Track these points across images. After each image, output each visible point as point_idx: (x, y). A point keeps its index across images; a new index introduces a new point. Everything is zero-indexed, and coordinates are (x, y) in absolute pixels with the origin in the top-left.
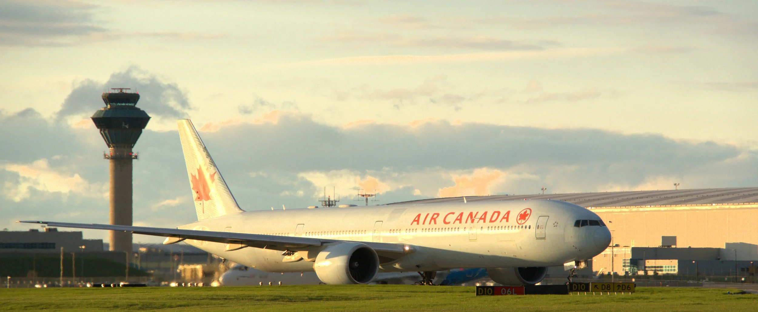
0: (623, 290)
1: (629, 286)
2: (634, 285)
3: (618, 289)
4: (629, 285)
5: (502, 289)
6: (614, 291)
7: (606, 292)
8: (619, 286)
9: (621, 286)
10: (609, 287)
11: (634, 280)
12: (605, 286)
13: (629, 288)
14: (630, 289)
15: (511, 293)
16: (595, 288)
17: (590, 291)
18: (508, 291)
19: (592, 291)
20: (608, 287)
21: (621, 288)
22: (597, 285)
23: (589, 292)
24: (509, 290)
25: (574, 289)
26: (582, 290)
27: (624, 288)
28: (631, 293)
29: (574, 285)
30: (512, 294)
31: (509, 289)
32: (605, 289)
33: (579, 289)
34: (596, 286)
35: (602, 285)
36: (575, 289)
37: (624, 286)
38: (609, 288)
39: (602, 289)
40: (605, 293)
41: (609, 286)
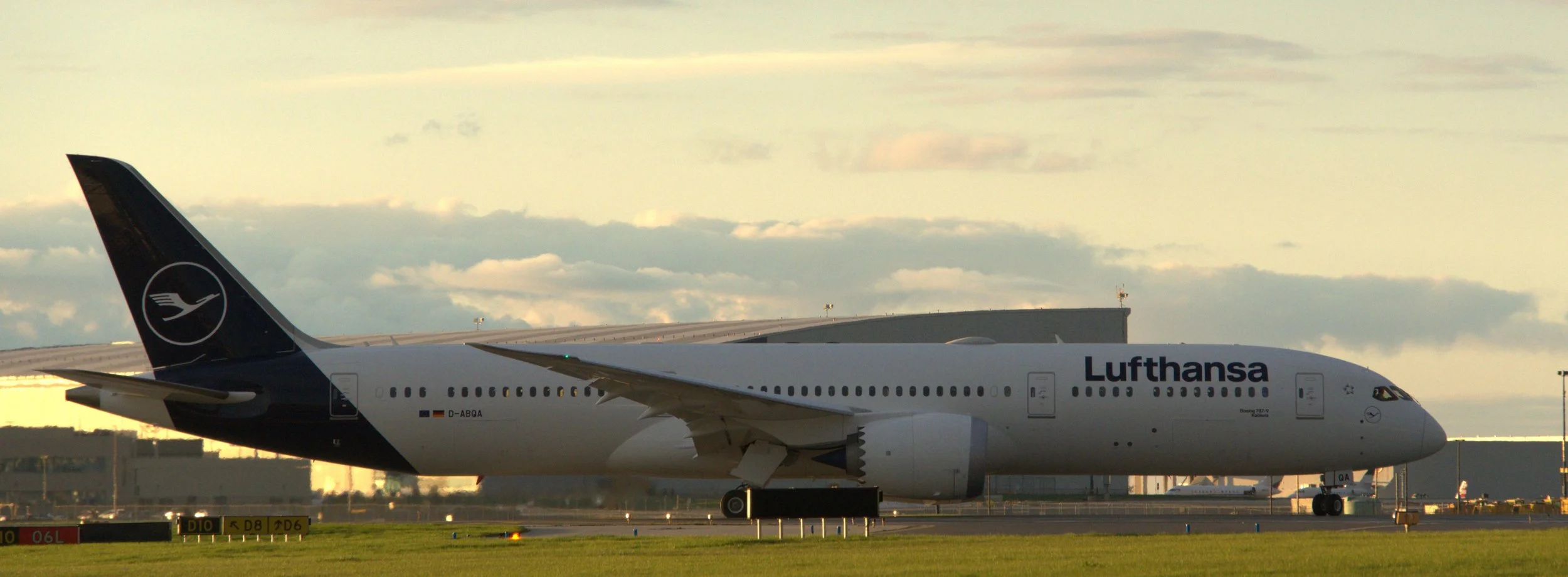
0: (285, 529)
1: (299, 523)
2: (308, 521)
3: (276, 529)
4: (298, 521)
5: (35, 533)
6: (268, 533)
7: (253, 534)
8: (279, 522)
9: (283, 521)
10: (260, 524)
11: (391, 505)
12: (251, 522)
13: (298, 527)
14: (300, 529)
15: (51, 541)
16: (231, 526)
17: (223, 533)
18: (46, 536)
19: (225, 534)
20: (256, 525)
21: (282, 527)
22: (236, 522)
23: (220, 534)
24: (48, 535)
25: (189, 530)
26: (206, 532)
27: (288, 527)
28: (302, 537)
29: (189, 521)
30: (54, 542)
31: (49, 532)
32: (250, 529)
33: (200, 530)
34: (233, 524)
35: (246, 521)
36: (192, 530)
37: (288, 523)
38: (258, 527)
39: (246, 530)
40: (252, 536)
41: (258, 523)
